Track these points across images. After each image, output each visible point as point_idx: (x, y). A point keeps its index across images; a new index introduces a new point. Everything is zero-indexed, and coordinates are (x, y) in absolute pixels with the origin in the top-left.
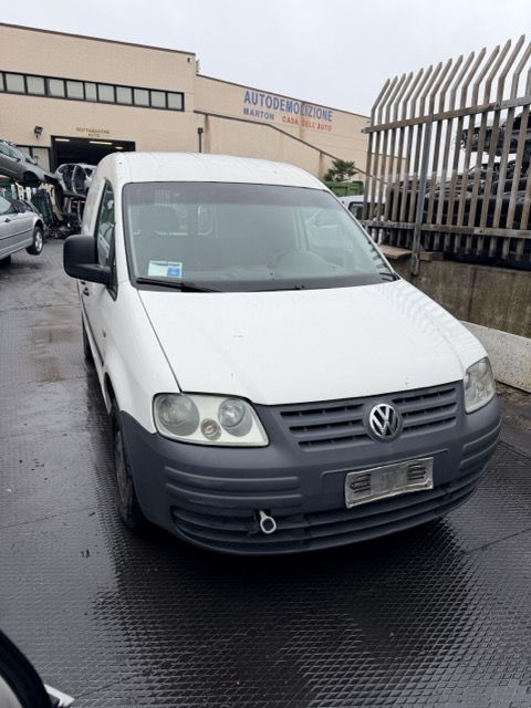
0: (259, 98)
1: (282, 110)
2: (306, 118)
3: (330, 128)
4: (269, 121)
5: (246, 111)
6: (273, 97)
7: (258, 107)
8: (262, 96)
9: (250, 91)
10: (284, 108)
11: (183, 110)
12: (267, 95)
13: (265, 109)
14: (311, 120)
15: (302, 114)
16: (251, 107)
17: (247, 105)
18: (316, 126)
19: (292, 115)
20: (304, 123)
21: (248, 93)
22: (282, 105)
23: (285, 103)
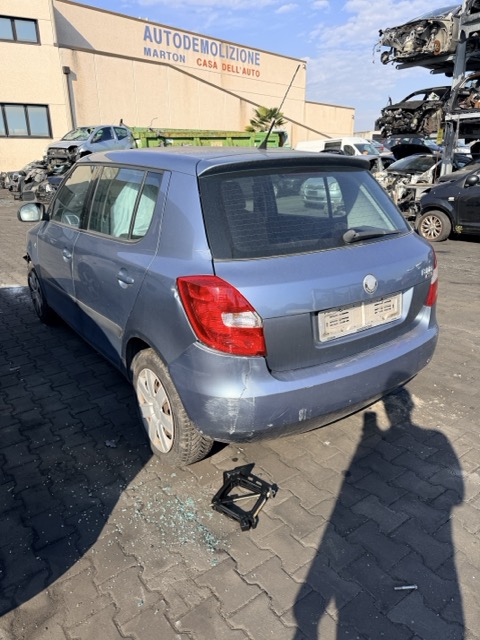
0: (164, 36)
1: (194, 50)
2: (228, 61)
3: (258, 74)
4: (179, 64)
5: (147, 51)
6: (182, 34)
7: (163, 47)
8: (168, 33)
9: (151, 27)
10: (198, 48)
11: (38, 42)
12: (173, 32)
13: (172, 49)
14: (233, 63)
15: (221, 56)
16: (153, 46)
17: (148, 44)
18: (241, 72)
19: (209, 57)
20: (226, 67)
21: (147, 28)
22: (195, 44)
23: (199, 42)
